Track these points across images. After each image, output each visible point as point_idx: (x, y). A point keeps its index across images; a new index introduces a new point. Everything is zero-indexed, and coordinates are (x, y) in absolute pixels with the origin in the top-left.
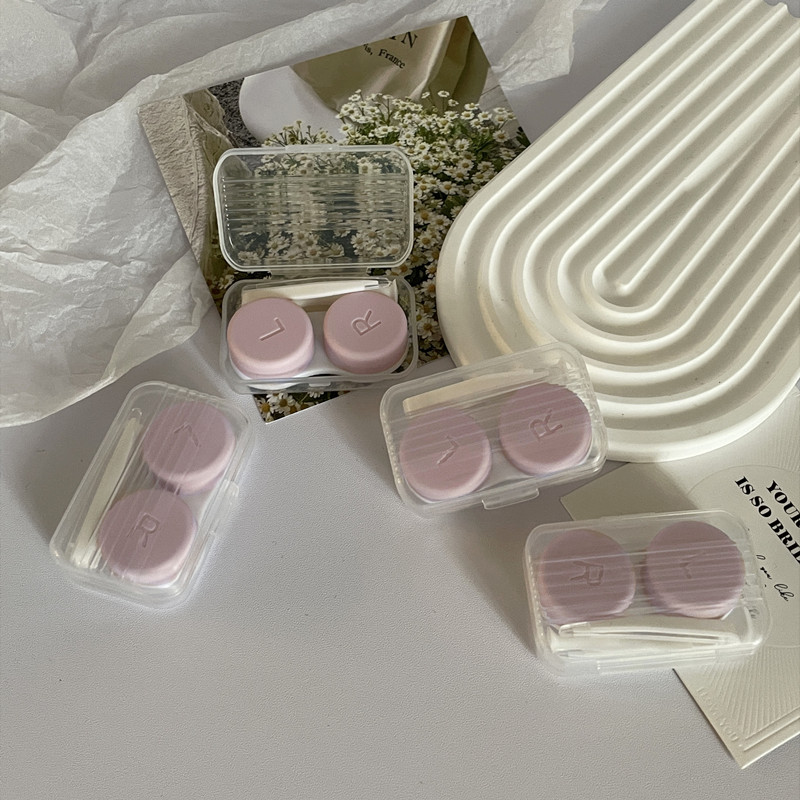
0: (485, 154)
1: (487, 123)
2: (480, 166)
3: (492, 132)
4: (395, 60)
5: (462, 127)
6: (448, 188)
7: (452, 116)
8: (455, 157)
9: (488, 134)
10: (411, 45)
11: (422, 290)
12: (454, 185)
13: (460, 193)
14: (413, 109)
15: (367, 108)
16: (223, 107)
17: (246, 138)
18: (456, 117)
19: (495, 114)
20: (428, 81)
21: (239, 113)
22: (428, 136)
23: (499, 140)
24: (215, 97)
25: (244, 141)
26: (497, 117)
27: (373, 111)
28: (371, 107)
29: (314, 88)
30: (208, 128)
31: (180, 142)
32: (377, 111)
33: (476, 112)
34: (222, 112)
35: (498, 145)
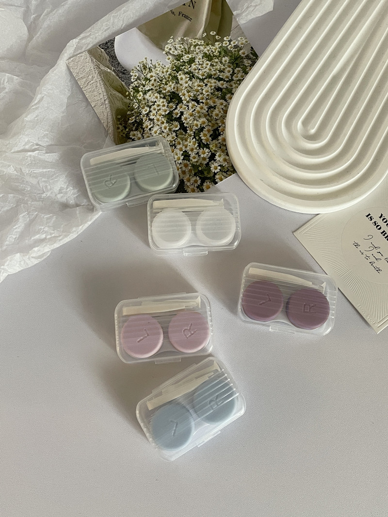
0: (237, 64)
1: (236, 47)
2: (236, 71)
3: (239, 51)
4: (186, 17)
5: (224, 50)
6: (223, 85)
7: (219, 45)
8: (223, 67)
9: (237, 53)
10: (194, 7)
11: (219, 141)
12: (225, 82)
13: (229, 87)
14: (199, 44)
15: (177, 46)
16: (108, 55)
17: (122, 71)
18: (220, 45)
19: (239, 41)
20: (204, 28)
21: (116, 57)
22: (209, 57)
23: (243, 55)
24: (103, 50)
25: (121, 72)
26: (240, 43)
27: (180, 47)
28: (179, 45)
29: (150, 38)
30: (103, 68)
31: (90, 77)
32: (183, 47)
33: (230, 41)
34: (108, 58)
35: (242, 58)
